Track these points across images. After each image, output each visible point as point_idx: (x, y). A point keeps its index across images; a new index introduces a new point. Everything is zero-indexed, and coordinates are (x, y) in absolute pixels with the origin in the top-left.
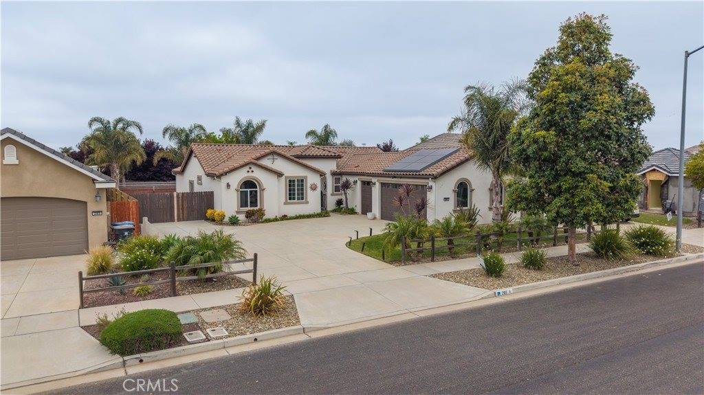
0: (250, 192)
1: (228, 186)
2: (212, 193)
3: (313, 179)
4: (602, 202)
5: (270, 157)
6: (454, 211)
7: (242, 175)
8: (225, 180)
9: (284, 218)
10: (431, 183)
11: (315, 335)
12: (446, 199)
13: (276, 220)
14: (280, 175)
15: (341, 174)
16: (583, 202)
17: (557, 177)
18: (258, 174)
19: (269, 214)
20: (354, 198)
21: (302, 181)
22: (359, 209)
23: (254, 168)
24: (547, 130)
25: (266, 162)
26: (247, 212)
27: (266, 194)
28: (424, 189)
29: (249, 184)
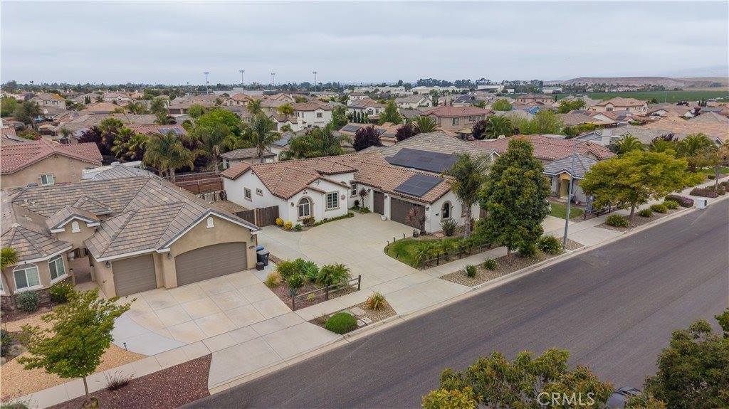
0: (305, 207)
1: (292, 204)
2: (277, 207)
3: (342, 192)
4: (524, 239)
5: (317, 181)
6: (441, 221)
7: (301, 196)
8: (290, 201)
9: (326, 221)
10: (428, 205)
11: (407, 318)
12: (437, 215)
13: (321, 223)
14: (323, 193)
15: (357, 182)
16: (516, 239)
17: (503, 225)
18: (310, 194)
19: (317, 220)
20: (369, 202)
21: (335, 195)
22: (371, 209)
23: (307, 191)
24: (499, 203)
25: (314, 185)
26: (304, 220)
27: (314, 206)
28: (423, 209)
29: (304, 200)
